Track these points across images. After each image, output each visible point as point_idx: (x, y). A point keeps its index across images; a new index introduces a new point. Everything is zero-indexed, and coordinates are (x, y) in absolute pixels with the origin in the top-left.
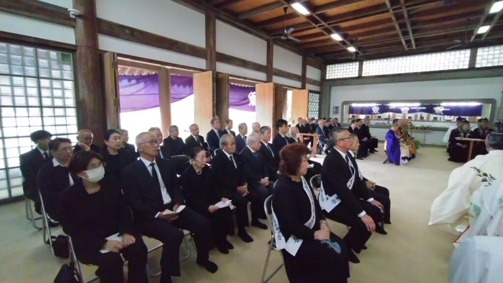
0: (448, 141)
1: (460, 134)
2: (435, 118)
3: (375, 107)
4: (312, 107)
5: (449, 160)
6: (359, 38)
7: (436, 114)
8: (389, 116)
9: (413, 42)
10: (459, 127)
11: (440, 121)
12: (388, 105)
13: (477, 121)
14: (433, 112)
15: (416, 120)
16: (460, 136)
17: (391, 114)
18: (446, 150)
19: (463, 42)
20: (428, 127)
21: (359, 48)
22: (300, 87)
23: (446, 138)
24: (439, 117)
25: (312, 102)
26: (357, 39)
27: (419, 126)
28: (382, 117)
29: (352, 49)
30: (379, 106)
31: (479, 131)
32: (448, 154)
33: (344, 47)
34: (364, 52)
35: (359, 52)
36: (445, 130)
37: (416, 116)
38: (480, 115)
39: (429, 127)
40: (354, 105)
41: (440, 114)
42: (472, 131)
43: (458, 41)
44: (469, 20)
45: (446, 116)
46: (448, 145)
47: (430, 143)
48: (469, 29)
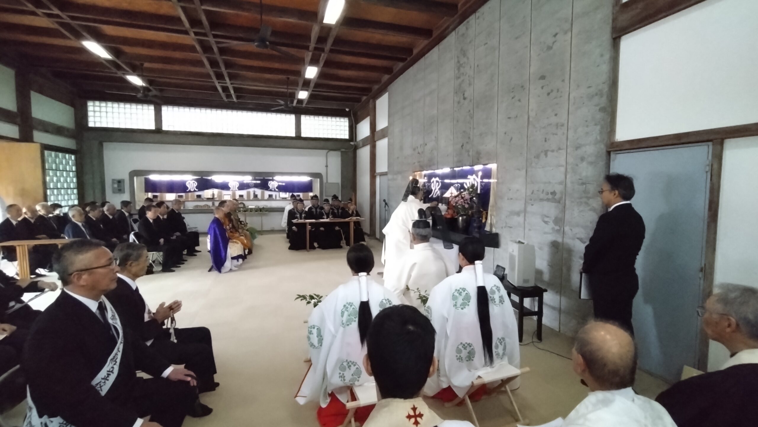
0: (286, 224)
1: (296, 216)
2: (270, 196)
3: (190, 181)
4: (58, 181)
5: (290, 248)
6: (147, 65)
7: (271, 190)
8: (213, 195)
9: (232, 92)
10: (294, 207)
11: (276, 200)
12: (209, 178)
13: (310, 198)
14: (267, 188)
15: (249, 200)
16: (297, 218)
17: (216, 191)
18: (285, 235)
19: (286, 105)
20: (263, 208)
21: (150, 82)
22: (17, 136)
23: (283, 221)
24: (274, 194)
25: (57, 169)
26: (142, 65)
27: (254, 207)
28: (202, 197)
29: (136, 80)
30: (197, 180)
31: (313, 210)
32: (288, 240)
33: (119, 74)
34: (161, 90)
35: (151, 88)
36: (282, 210)
37: (249, 194)
38: (311, 191)
39: (265, 207)
40: (154, 177)
41: (275, 191)
42: (306, 211)
43: (282, 102)
44: (288, 78)
45: (281, 193)
46: (287, 229)
47: (269, 229)
48: (290, 91)
